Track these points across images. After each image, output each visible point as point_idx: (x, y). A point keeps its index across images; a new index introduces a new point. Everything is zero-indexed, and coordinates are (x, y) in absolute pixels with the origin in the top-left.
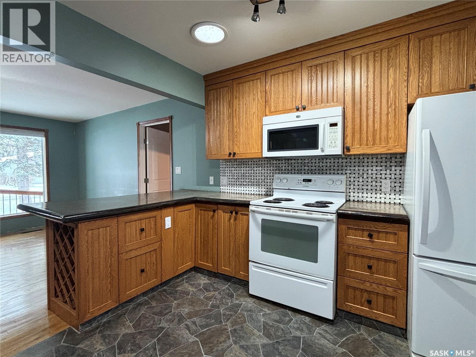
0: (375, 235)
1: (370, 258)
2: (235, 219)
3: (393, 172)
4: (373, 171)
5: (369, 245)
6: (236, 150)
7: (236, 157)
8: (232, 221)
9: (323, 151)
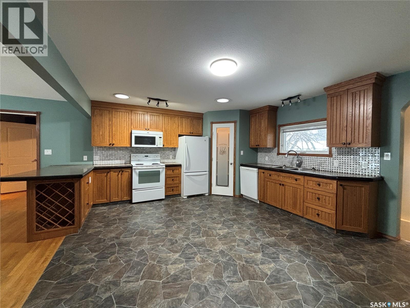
0: (174, 170)
1: (173, 177)
2: (121, 174)
3: (173, 153)
4: (167, 152)
5: (173, 174)
6: (114, 142)
7: (114, 146)
8: (120, 176)
9: (157, 146)
